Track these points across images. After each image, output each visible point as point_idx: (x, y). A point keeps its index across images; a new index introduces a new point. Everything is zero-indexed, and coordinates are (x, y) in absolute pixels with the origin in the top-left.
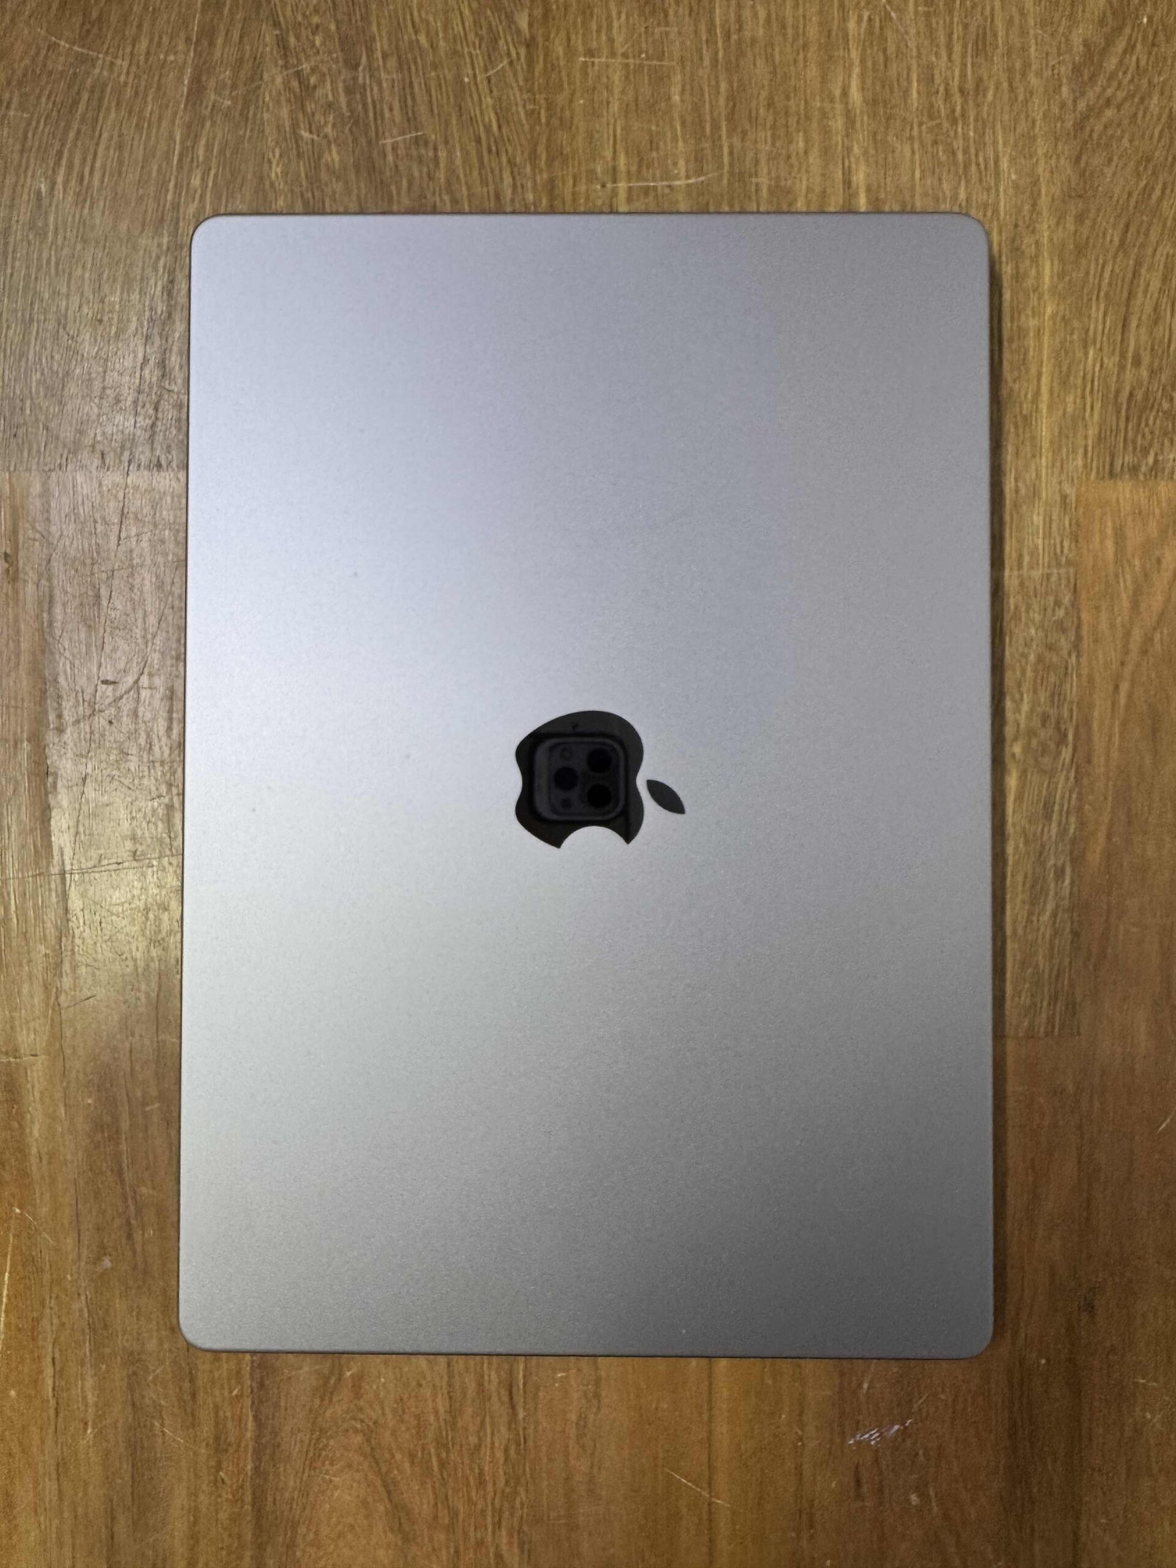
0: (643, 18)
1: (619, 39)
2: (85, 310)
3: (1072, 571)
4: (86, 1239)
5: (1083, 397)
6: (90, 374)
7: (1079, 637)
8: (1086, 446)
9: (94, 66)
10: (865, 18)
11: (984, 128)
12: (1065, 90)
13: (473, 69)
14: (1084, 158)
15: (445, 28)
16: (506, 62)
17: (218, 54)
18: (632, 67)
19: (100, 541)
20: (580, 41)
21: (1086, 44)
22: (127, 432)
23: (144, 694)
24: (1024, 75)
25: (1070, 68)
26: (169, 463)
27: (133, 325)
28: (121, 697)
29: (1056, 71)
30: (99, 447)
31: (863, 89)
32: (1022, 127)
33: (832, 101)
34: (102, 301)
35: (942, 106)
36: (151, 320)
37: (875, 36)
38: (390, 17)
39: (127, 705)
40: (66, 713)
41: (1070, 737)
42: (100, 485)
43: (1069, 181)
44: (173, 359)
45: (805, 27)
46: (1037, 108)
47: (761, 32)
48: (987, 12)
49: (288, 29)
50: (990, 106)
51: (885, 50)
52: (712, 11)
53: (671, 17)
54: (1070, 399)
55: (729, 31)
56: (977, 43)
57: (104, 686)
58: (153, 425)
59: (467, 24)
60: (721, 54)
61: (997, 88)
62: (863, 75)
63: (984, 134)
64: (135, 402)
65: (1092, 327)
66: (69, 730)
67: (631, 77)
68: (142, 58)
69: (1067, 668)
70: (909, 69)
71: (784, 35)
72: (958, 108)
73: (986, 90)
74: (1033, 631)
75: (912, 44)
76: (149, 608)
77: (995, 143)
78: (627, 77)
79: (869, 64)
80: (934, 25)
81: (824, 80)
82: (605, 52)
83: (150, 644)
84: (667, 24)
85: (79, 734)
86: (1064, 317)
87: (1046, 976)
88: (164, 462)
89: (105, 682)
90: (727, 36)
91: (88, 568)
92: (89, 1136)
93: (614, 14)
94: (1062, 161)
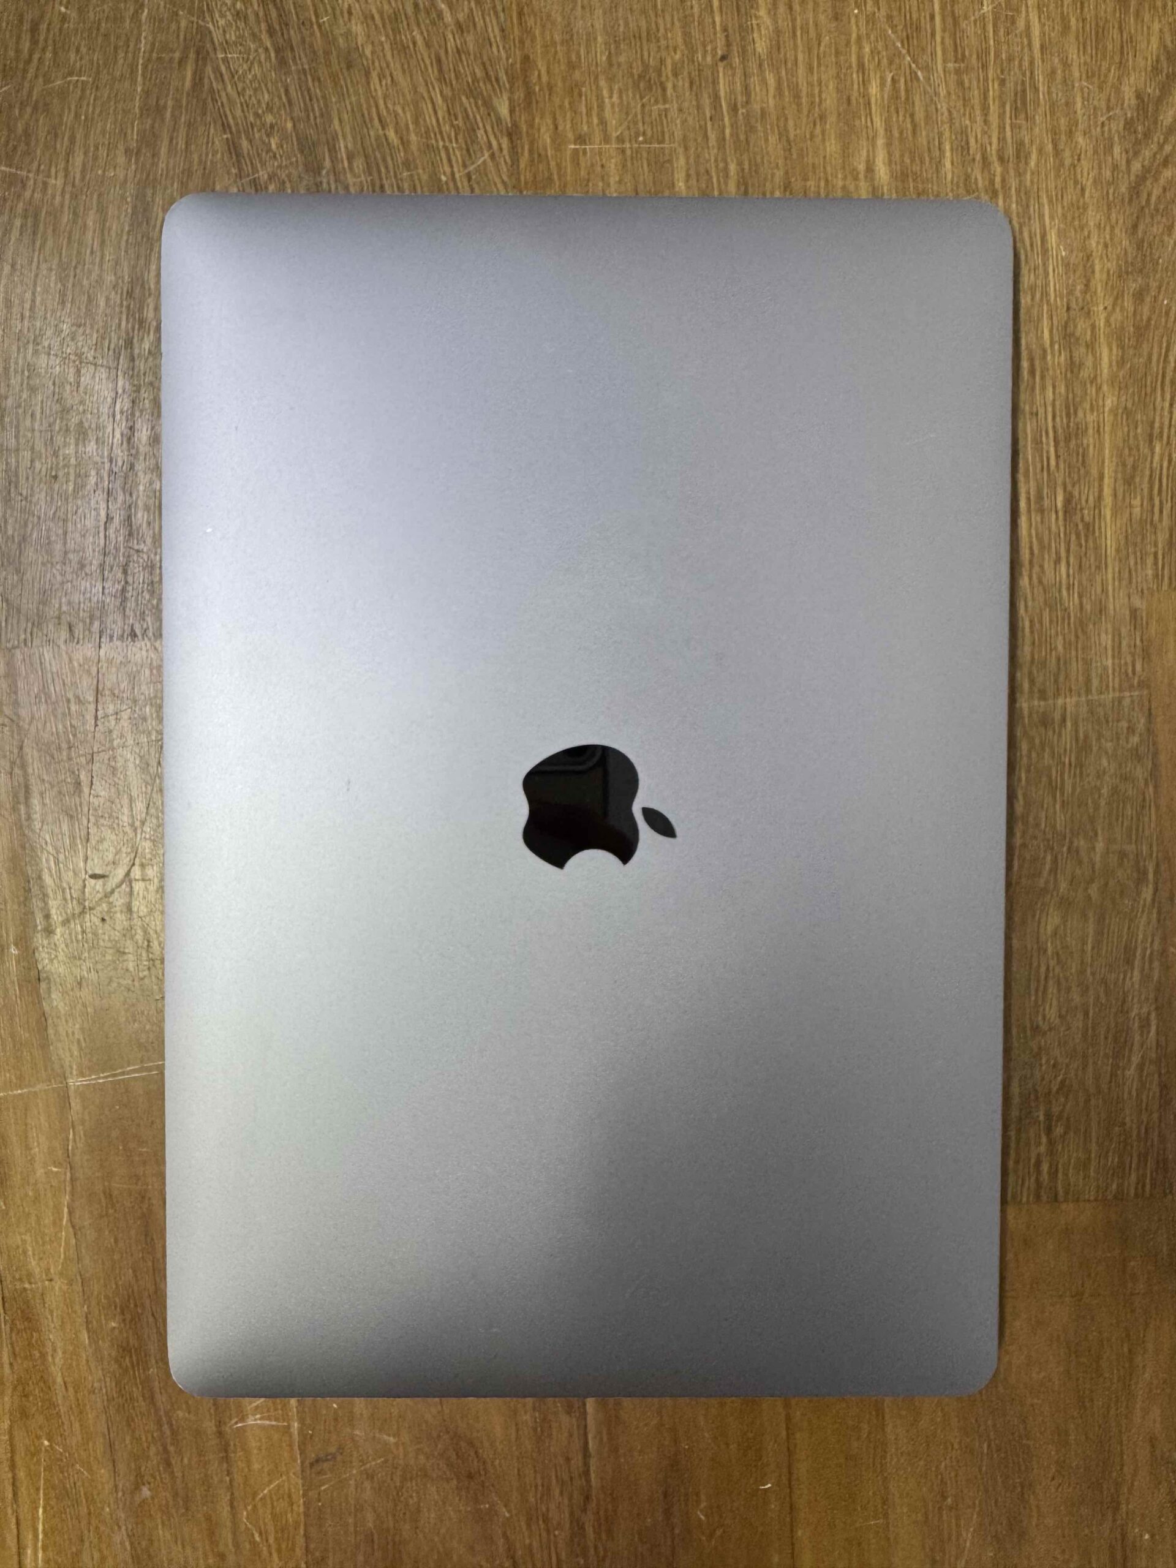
0: (638, 97)
1: (613, 122)
2: (38, 465)
3: (1145, 692)
4: (122, 1467)
5: (1151, 499)
6: (48, 538)
7: (1155, 766)
8: (1156, 555)
9: (24, 186)
10: (889, 80)
11: (1028, 199)
12: (1117, 150)
13: (451, 166)
14: (1141, 227)
15: (416, 122)
16: (487, 155)
17: (162, 165)
18: (628, 152)
19: (74, 722)
20: (568, 126)
21: (1139, 96)
22: (95, 599)
23: (138, 887)
24: (1070, 134)
25: (1121, 126)
26: (145, 632)
27: (92, 480)
28: (112, 892)
29: (1106, 128)
30: (65, 618)
31: (890, 161)
32: (1071, 195)
33: (856, 179)
34: (56, 454)
35: (979, 178)
36: (111, 471)
37: (900, 101)
38: (353, 110)
39: (119, 900)
40: (53, 912)
41: (1151, 876)
42: (71, 660)
43: (1126, 253)
44: (140, 515)
45: (820, 92)
46: (1087, 172)
47: (771, 102)
48: (1026, 64)
49: (239, 132)
50: (1033, 173)
51: (912, 116)
52: (715, 82)
53: (669, 91)
54: (1137, 502)
55: (735, 105)
56: (1016, 101)
57: (93, 881)
58: (124, 590)
59: (440, 114)
60: (728, 131)
61: (1040, 151)
62: (889, 145)
63: (1028, 206)
64: (102, 566)
65: (1157, 419)
66: (58, 931)
67: (629, 164)
68: (78, 176)
69: (1144, 800)
70: (940, 135)
71: (799, 105)
72: (998, 179)
73: (1027, 156)
74: (1105, 762)
75: (943, 107)
76: (134, 793)
77: (1041, 216)
78: (624, 166)
79: (896, 134)
80: (967, 85)
81: (846, 152)
82: (598, 136)
83: (139, 831)
84: (665, 101)
85: (70, 934)
86: (1126, 408)
87: (1135, 1134)
88: (138, 632)
89: (94, 876)
90: (734, 109)
91: (65, 753)
92: (117, 1361)
93: (605, 93)
94: (1117, 231)
